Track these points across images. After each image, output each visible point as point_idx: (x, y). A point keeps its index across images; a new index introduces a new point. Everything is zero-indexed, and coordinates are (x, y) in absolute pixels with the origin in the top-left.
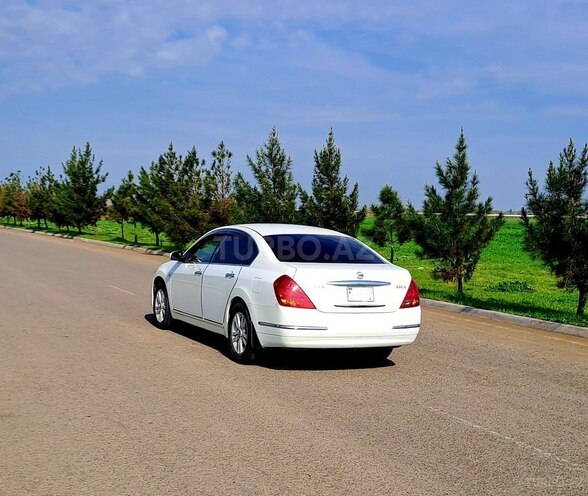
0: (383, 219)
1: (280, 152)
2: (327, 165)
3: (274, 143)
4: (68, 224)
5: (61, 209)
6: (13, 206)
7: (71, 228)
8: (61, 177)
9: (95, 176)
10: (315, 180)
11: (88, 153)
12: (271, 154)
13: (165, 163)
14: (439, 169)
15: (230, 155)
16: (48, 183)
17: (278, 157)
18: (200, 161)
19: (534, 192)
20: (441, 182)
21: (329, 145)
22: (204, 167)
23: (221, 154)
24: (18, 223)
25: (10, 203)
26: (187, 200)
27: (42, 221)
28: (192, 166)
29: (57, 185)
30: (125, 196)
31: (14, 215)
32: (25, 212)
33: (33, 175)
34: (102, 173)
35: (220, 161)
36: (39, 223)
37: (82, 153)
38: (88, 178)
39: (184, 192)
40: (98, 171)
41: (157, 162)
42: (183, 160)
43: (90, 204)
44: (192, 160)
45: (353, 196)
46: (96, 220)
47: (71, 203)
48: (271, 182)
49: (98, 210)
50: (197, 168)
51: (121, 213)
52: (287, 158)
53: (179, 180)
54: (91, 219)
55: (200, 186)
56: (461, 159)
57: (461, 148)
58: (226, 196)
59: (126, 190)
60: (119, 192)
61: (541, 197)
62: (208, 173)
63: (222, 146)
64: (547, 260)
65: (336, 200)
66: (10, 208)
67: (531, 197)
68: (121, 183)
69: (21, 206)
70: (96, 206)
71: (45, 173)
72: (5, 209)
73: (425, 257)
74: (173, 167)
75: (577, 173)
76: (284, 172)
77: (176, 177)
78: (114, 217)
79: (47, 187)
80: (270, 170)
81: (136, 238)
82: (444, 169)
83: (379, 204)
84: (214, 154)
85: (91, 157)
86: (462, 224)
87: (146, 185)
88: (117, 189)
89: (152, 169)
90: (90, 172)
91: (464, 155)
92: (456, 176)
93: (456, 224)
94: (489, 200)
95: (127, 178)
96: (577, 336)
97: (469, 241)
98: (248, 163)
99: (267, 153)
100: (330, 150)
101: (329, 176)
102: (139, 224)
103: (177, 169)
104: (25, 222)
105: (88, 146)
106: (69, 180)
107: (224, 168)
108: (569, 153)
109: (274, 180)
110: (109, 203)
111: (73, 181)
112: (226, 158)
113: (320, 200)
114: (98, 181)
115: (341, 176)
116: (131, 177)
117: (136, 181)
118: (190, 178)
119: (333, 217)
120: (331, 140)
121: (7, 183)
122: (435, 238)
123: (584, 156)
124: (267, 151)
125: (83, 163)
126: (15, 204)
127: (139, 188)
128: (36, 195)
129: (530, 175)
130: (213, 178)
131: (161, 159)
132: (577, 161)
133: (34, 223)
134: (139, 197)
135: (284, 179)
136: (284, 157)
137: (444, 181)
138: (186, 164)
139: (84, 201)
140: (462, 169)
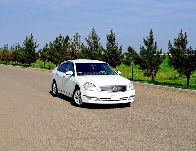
0: (129, 57)
1: (96, 35)
2: (111, 39)
3: (94, 32)
4: (25, 63)
5: (23, 57)
6: (6, 57)
7: (26, 64)
8: (22, 46)
9: (35, 45)
10: (107, 45)
11: (32, 37)
12: (93, 36)
13: (58, 40)
14: (144, 40)
15: (80, 37)
16: (18, 48)
17: (95, 37)
18: (70, 39)
19: (171, 47)
20: (145, 44)
21: (111, 33)
22: (71, 41)
23: (77, 36)
24: (8, 63)
25: (5, 56)
26: (66, 53)
27: (16, 62)
28: (67, 41)
29: (21, 49)
30: (45, 52)
31: (6, 60)
32: (10, 59)
33: (13, 46)
34: (37, 44)
35: (76, 39)
36: (15, 63)
37: (30, 37)
38: (32, 46)
39: (65, 50)
40: (35, 43)
41: (55, 40)
42: (64, 39)
43: (33, 55)
44: (67, 39)
45: (120, 49)
46: (35, 61)
47: (26, 55)
48: (93, 46)
49: (36, 57)
50: (69, 42)
51: (44, 58)
52: (98, 37)
53: (63, 46)
54: (34, 61)
55: (70, 48)
56: (151, 36)
57: (151, 33)
58: (79, 51)
59: (45, 50)
60: (43, 51)
61: (173, 48)
62: (73, 43)
63: (77, 34)
64: (176, 68)
65: (114, 51)
66: (5, 58)
67: (170, 48)
68: (43, 48)
69: (9, 57)
70: (35, 56)
71: (17, 45)
72: (3, 58)
73: (141, 69)
74: (61, 41)
75: (184, 40)
76: (98, 42)
77: (62, 45)
78: (41, 60)
79: (18, 50)
80: (93, 42)
81: (49, 67)
82: (146, 40)
83: (127, 52)
84: (74, 36)
85: (33, 38)
86: (151, 58)
87: (52, 48)
88: (42, 50)
89: (54, 42)
90: (33, 44)
91: (152, 35)
92: (150, 42)
93: (150, 58)
94: (161, 50)
95: (45, 46)
96: (184, 92)
97: (154, 63)
98: (85, 39)
99: (92, 36)
100: (112, 34)
101: (112, 43)
102: (50, 62)
103: (62, 42)
104: (10, 63)
105: (32, 35)
106: (25, 47)
107: (78, 41)
108: (181, 34)
109: (94, 45)
110: (40, 55)
111: (27, 47)
112: (79, 38)
113: (109, 51)
114: (35, 47)
115: (116, 43)
116: (47, 45)
117: (49, 47)
118: (67, 45)
119: (113, 57)
120: (112, 31)
121: (3, 49)
122: (144, 63)
123: (186, 35)
124: (91, 35)
125: (30, 41)
126: (6, 56)
127: (50, 49)
128: (14, 53)
129: (169, 41)
130: (74, 45)
131: (57, 39)
132: (184, 36)
133: (14, 63)
134: (50, 52)
135: (97, 44)
136: (97, 37)
137: (146, 44)
138: (65, 40)
139: (31, 54)
140: (152, 40)
